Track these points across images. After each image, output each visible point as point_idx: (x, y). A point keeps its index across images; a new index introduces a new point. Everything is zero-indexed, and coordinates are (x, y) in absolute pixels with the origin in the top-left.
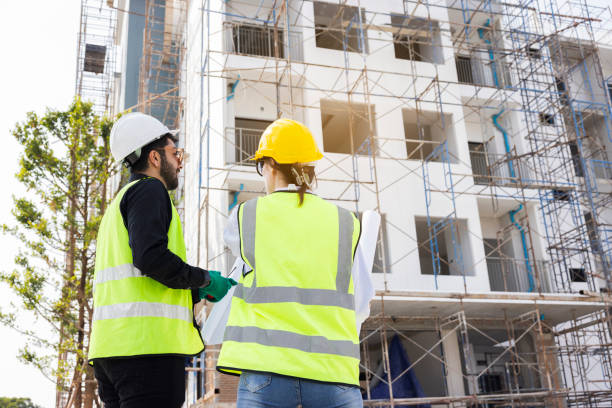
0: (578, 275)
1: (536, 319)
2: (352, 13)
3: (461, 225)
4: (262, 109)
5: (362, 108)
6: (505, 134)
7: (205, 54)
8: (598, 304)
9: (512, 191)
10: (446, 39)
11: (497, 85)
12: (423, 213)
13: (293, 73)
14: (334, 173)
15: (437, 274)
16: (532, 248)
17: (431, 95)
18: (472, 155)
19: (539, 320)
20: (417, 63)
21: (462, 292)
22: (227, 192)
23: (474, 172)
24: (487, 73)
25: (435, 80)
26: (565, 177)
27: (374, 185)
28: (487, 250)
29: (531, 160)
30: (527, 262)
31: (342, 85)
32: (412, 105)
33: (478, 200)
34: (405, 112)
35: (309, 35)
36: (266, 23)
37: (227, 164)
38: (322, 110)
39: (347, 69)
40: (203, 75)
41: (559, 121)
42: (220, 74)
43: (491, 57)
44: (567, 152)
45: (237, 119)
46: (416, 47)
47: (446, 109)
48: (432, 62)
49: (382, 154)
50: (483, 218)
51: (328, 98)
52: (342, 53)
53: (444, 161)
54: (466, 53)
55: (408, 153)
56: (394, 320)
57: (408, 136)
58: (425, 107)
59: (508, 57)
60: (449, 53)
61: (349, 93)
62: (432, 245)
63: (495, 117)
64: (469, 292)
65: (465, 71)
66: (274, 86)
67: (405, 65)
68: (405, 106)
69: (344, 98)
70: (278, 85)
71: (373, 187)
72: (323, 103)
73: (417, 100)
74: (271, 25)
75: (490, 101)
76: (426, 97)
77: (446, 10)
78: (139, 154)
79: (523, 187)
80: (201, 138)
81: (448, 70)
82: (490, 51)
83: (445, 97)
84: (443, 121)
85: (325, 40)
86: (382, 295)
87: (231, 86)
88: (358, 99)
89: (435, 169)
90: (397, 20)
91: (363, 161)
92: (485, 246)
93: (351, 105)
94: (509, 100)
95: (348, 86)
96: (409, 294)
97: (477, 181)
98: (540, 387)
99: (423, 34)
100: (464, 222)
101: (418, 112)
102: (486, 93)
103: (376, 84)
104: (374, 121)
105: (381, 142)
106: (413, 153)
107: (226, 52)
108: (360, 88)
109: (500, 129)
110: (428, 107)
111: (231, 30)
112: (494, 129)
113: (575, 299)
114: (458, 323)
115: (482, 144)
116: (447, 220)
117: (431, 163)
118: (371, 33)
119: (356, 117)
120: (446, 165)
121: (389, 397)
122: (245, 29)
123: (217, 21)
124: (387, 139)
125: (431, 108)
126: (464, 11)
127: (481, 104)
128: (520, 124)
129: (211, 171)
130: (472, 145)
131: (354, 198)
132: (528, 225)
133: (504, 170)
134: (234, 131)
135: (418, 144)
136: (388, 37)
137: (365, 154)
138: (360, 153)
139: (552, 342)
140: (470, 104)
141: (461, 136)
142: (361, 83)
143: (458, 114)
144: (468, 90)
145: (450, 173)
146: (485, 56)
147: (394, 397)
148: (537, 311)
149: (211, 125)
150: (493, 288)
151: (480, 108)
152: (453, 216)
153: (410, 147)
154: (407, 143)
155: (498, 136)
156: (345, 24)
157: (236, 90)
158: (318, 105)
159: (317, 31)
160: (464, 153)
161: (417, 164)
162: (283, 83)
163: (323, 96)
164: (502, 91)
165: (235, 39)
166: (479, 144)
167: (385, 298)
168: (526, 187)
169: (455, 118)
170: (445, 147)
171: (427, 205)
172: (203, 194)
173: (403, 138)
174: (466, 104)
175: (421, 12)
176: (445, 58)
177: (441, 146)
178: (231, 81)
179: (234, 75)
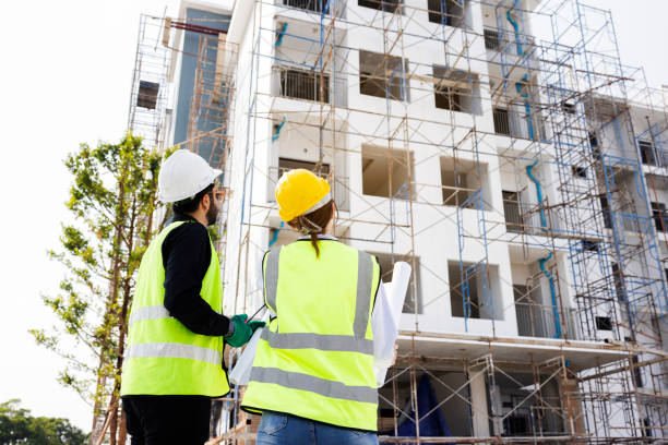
0: (604, 324)
1: (561, 365)
2: (395, 62)
3: (491, 271)
4: (306, 150)
5: (402, 154)
6: (538, 185)
7: (253, 95)
8: (622, 353)
9: (543, 240)
10: (485, 92)
11: (532, 138)
12: (455, 257)
13: (337, 118)
14: (372, 216)
15: (467, 317)
16: (560, 296)
17: (468, 145)
18: (506, 204)
19: (564, 366)
20: (457, 113)
21: (491, 336)
22: (268, 230)
23: (507, 220)
24: (523, 126)
25: (473, 130)
26: (594, 229)
27: (410, 229)
28: (517, 296)
29: (562, 211)
30: (555, 309)
31: (383, 131)
32: (450, 153)
33: (510, 246)
34: (443, 159)
35: (354, 82)
36: (313, 68)
37: (269, 202)
38: (363, 155)
39: (389, 116)
40: (250, 116)
41: (591, 173)
42: (266, 115)
43: (528, 111)
44: (597, 204)
45: (280, 159)
46: (456, 98)
47: (482, 159)
48: (470, 112)
49: (419, 200)
50: (514, 265)
51: (370, 143)
52: (384, 100)
53: (478, 208)
54: (503, 106)
55: (444, 199)
56: (424, 359)
58: (461, 155)
59: (543, 111)
60: (487, 105)
61: (390, 139)
62: (463, 289)
63: (529, 168)
64: (497, 336)
65: (502, 122)
66: (318, 129)
67: (445, 114)
68: (443, 154)
69: (384, 143)
70: (321, 128)
71: (408, 230)
72: (364, 147)
73: (455, 148)
74: (318, 70)
75: (524, 152)
76: (463, 146)
77: (485, 64)
79: (554, 237)
80: (246, 176)
81: (486, 121)
82: (527, 105)
83: (481, 147)
84: (479, 169)
85: (368, 88)
86: (413, 335)
87: (277, 128)
88: (398, 145)
89: (469, 215)
90: (439, 71)
91: (400, 205)
92: (515, 291)
93: (390, 150)
94: (543, 152)
95: (389, 132)
96: (440, 336)
97: (509, 229)
98: (563, 430)
99: (463, 86)
100: (496, 268)
101: (455, 160)
102: (522, 145)
103: (416, 131)
104: (412, 167)
105: (418, 188)
106: (449, 199)
107: (274, 94)
108: (400, 135)
109: (533, 180)
110: (465, 156)
111: (279, 74)
112: (528, 180)
113: (600, 347)
114: (485, 365)
115: (515, 193)
116: (479, 265)
117: (465, 210)
118: (413, 83)
119: (395, 162)
120: (480, 212)
121: (415, 435)
122: (293, 73)
123: (266, 64)
124: (424, 185)
125: (468, 157)
126: (503, 65)
127: (517, 155)
128: (553, 176)
129: (253, 208)
130: (506, 194)
131: (390, 240)
132: (557, 274)
133: (535, 219)
134: (277, 171)
135: (454, 191)
136: (430, 87)
137: (402, 198)
138: (398, 197)
139: (576, 388)
140: (506, 154)
141: (496, 184)
142: (401, 131)
143: (493, 163)
144: (504, 141)
145: (484, 220)
146: (522, 109)
147: (421, 435)
148: (563, 357)
149: (255, 163)
150: (521, 334)
151: (515, 158)
152: (485, 262)
153: (446, 193)
154: (443, 190)
155: (532, 187)
156: (389, 73)
157: (282, 131)
158: (360, 149)
159: (362, 79)
160: (498, 202)
161: (452, 210)
162: (326, 127)
163: (364, 140)
164: (537, 143)
165: (283, 83)
166: (512, 193)
167: (416, 338)
168: (556, 237)
169: (490, 168)
170: (479, 194)
171: (461, 251)
172: (245, 228)
173: (440, 184)
174: (501, 155)
175: (462, 65)
176: (484, 109)
177: (476, 193)
178: (277, 123)
179: (280, 117)
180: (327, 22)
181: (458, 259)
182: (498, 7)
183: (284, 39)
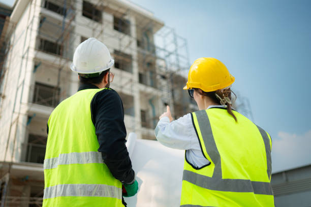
4: (49, 79)
6: (153, 108)
7: (26, 49)
22: (27, 116)
23: (142, 122)
25: (130, 80)
36: (57, 41)
37: (29, 102)
40: (23, 59)
42: (32, 60)
45: (36, 82)
47: (134, 94)
54: (143, 72)
58: (124, 90)
60: (136, 70)
63: (150, 100)
66: (58, 70)
67: (118, 71)
73: (122, 87)
74: (60, 43)
76: (125, 86)
77: (136, 52)
80: (17, 88)
81: (136, 78)
82: (151, 72)
87: (36, 67)
90: (116, 52)
99: (127, 60)
101: (121, 92)
110: (127, 91)
112: (150, 105)
127: (147, 94)
129: (22, 105)
133: (152, 123)
144: (142, 87)
160: (138, 113)
162: (63, 69)
172: (15, 116)
174: (141, 93)
176: (134, 72)
177: (130, 108)
178: (36, 64)
179: (38, 61)
180: (67, 20)
182: (143, 29)
183: (44, 24)
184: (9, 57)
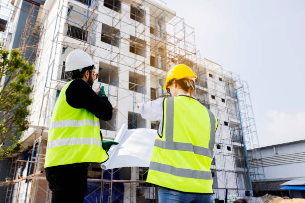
2: (117, 32)
5: (116, 68)
7: (56, 33)
10: (148, 49)
11: (163, 69)
12: (131, 111)
13: (92, 49)
17: (141, 68)
18: (151, 92)
20: (137, 55)
22: (56, 91)
24: (160, 64)
25: (144, 63)
31: (108, 58)
32: (133, 70)
34: (130, 73)
35: (99, 36)
36: (82, 27)
37: (58, 79)
38: (99, 65)
39: (111, 52)
40: (53, 41)
42: (61, 43)
45: (64, 62)
47: (146, 74)
48: (143, 56)
49: (120, 86)
51: (104, 62)
52: (110, 45)
53: (142, 93)
54: (154, 56)
55: (129, 88)
57: (130, 81)
58: (138, 72)
60: (148, 54)
61: (111, 61)
62: (133, 123)
63: (160, 80)
65: (153, 62)
67: (133, 55)
68: (131, 70)
69: (109, 62)
71: (116, 98)
73: (135, 69)
74: (84, 29)
75: (160, 74)
76: (138, 68)
77: (149, 39)
78: (81, 70)
80: (49, 68)
81: (148, 61)
82: (162, 56)
83: (146, 70)
85: (104, 39)
87: (64, 49)
88: (114, 64)
89: (138, 95)
90: (132, 38)
91: (113, 88)
93: (111, 66)
95: (111, 58)
99: (141, 45)
101: (135, 73)
102: (159, 71)
103: (123, 59)
105: (120, 82)
106: (131, 88)
107: (65, 34)
108: (116, 60)
109: (161, 85)
111: (67, 27)
112: (159, 85)
115: (155, 89)
117: (137, 93)
118: (122, 41)
119: (112, 70)
120: (143, 95)
121: (111, 179)
122: (73, 27)
123: (63, 21)
124: (123, 81)
125: (141, 73)
126: (156, 40)
127: (157, 75)
129: (52, 81)
130: (152, 89)
134: (62, 67)
135: (133, 85)
136: (128, 43)
137: (114, 85)
138: (112, 84)
140: (154, 74)
141: (149, 85)
142: (117, 58)
143: (148, 77)
144: (153, 69)
145: (144, 97)
146: (160, 57)
147: (113, 179)
149: (55, 62)
153: (130, 86)
154: (130, 84)
155: (160, 87)
156: (114, 35)
157: (66, 50)
158: (99, 63)
159: (102, 35)
160: (149, 91)
161: (132, 92)
163: (102, 60)
165: (69, 31)
170: (143, 88)
171: (134, 108)
172: (47, 89)
173: (128, 81)
174: (152, 74)
175: (142, 37)
176: (147, 56)
177: (142, 87)
178: (65, 47)
179: (66, 44)
180: (91, 10)
181: (132, 111)
182: (156, 18)
183: (72, 12)
184: (42, 40)
